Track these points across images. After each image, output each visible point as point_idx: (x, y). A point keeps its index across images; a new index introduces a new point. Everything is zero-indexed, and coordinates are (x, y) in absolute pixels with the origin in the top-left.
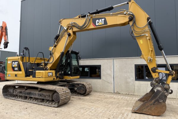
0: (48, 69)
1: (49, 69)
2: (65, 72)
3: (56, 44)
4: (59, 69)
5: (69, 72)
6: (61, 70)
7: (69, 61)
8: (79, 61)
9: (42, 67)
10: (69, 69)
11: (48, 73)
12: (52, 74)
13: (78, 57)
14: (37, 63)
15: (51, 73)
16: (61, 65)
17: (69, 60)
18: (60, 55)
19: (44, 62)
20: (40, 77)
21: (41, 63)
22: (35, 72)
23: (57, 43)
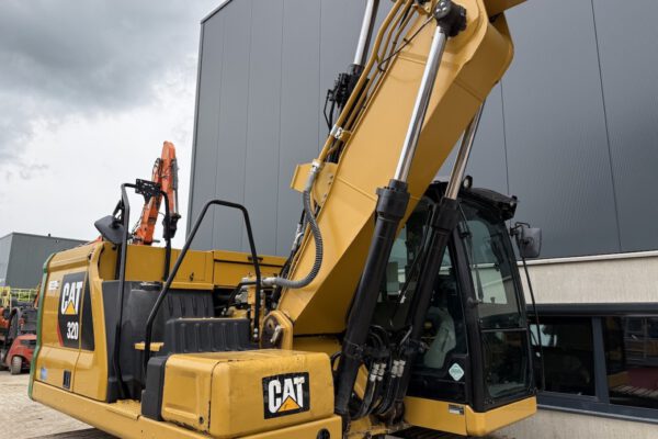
0: (281, 334)
1: (288, 339)
2: (416, 364)
3: (338, 132)
4: (369, 342)
5: (449, 363)
6: (385, 353)
7: (445, 269)
8: (522, 272)
9: (241, 315)
10: (448, 338)
11: (266, 381)
12: (306, 387)
13: (513, 240)
14: (210, 286)
15: (299, 381)
16: (380, 300)
17: (447, 258)
18: (376, 214)
19: (254, 279)
20: (192, 417)
21: (238, 290)
22: (162, 370)
23: (350, 123)
